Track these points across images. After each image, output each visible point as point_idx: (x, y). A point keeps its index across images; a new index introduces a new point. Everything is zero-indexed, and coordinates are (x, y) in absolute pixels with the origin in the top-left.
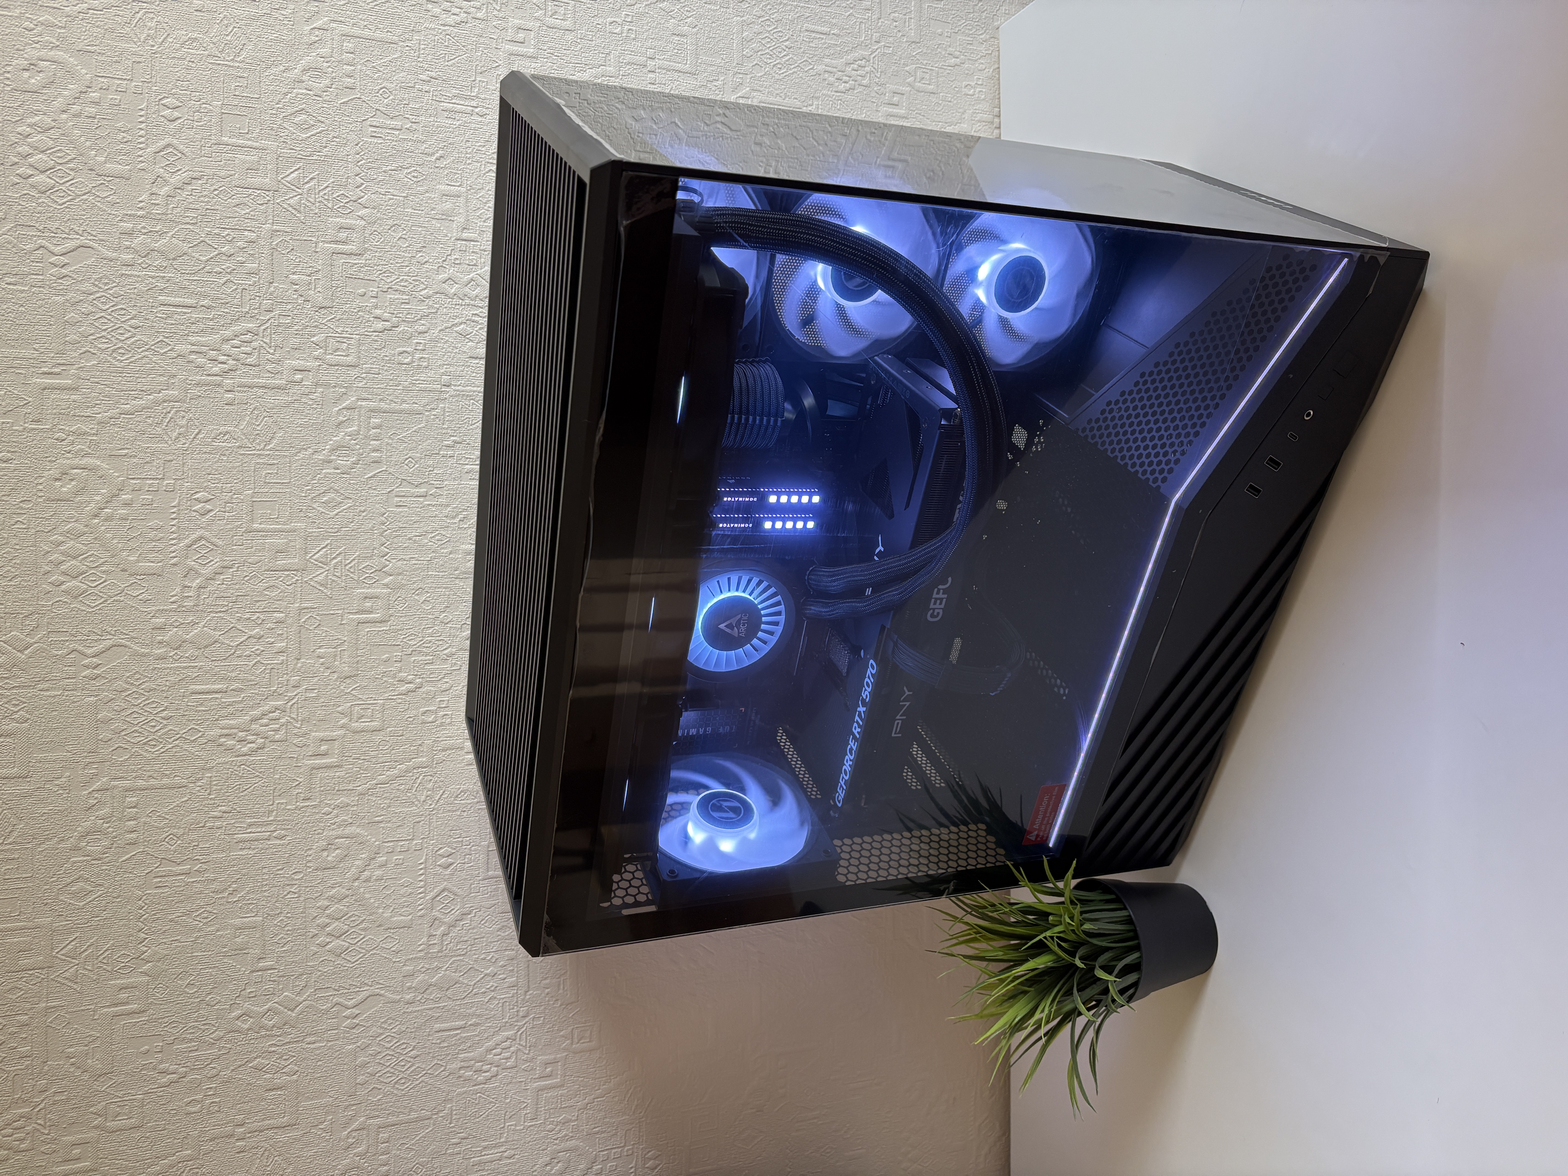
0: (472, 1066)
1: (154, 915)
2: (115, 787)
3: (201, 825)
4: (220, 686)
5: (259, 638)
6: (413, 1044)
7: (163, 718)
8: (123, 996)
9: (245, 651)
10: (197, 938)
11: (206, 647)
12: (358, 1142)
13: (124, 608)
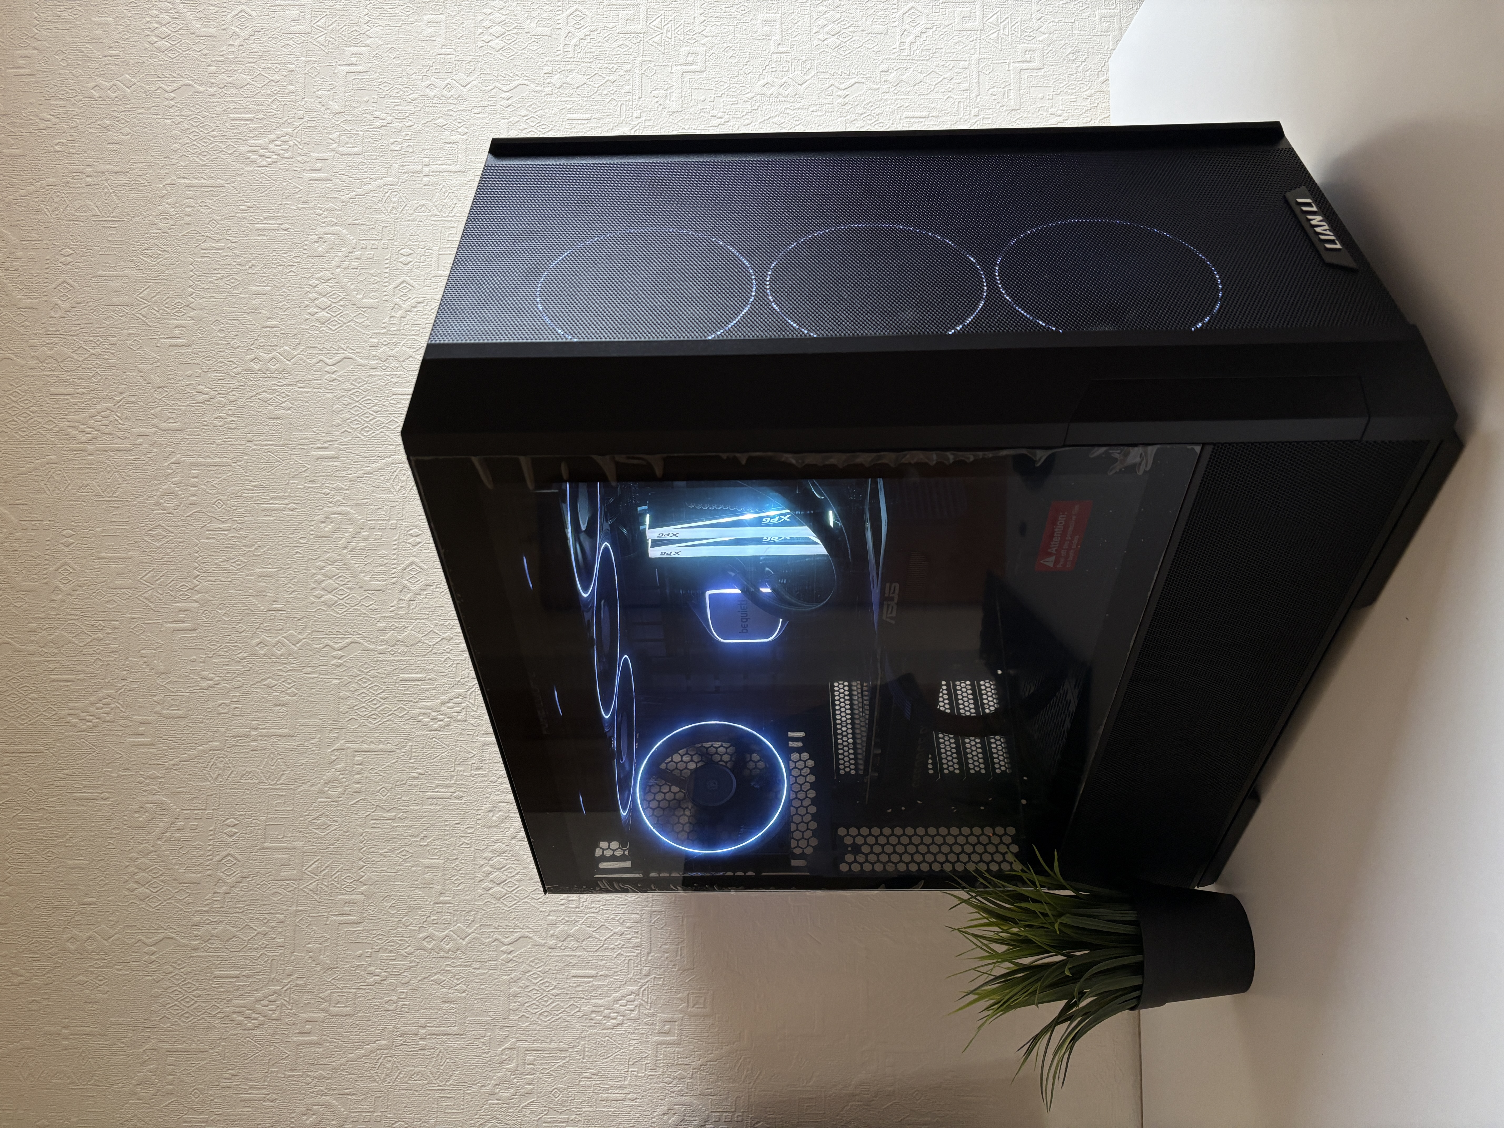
0: (602, 1012)
1: (370, 848)
2: (348, 748)
3: (404, 782)
4: (421, 676)
5: (450, 640)
6: (555, 984)
7: (381, 698)
8: (347, 909)
9: (439, 649)
10: (398, 870)
11: (412, 645)
12: (510, 1059)
13: (360, 615)
